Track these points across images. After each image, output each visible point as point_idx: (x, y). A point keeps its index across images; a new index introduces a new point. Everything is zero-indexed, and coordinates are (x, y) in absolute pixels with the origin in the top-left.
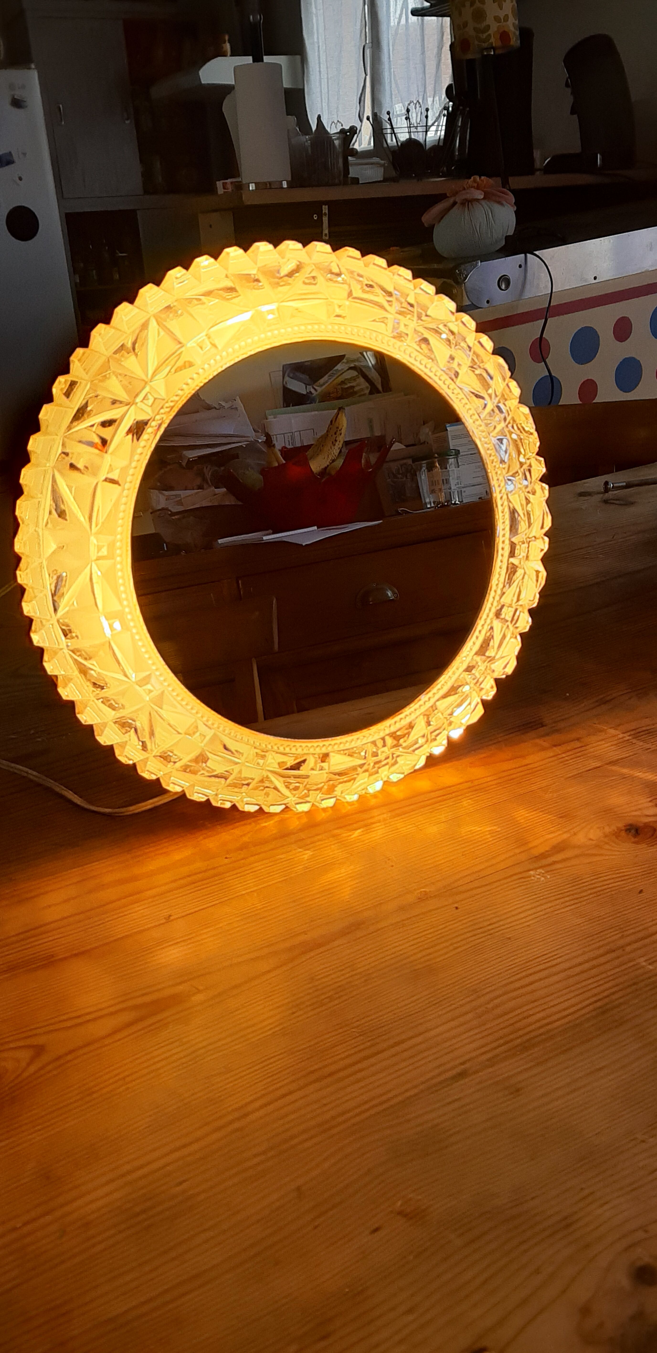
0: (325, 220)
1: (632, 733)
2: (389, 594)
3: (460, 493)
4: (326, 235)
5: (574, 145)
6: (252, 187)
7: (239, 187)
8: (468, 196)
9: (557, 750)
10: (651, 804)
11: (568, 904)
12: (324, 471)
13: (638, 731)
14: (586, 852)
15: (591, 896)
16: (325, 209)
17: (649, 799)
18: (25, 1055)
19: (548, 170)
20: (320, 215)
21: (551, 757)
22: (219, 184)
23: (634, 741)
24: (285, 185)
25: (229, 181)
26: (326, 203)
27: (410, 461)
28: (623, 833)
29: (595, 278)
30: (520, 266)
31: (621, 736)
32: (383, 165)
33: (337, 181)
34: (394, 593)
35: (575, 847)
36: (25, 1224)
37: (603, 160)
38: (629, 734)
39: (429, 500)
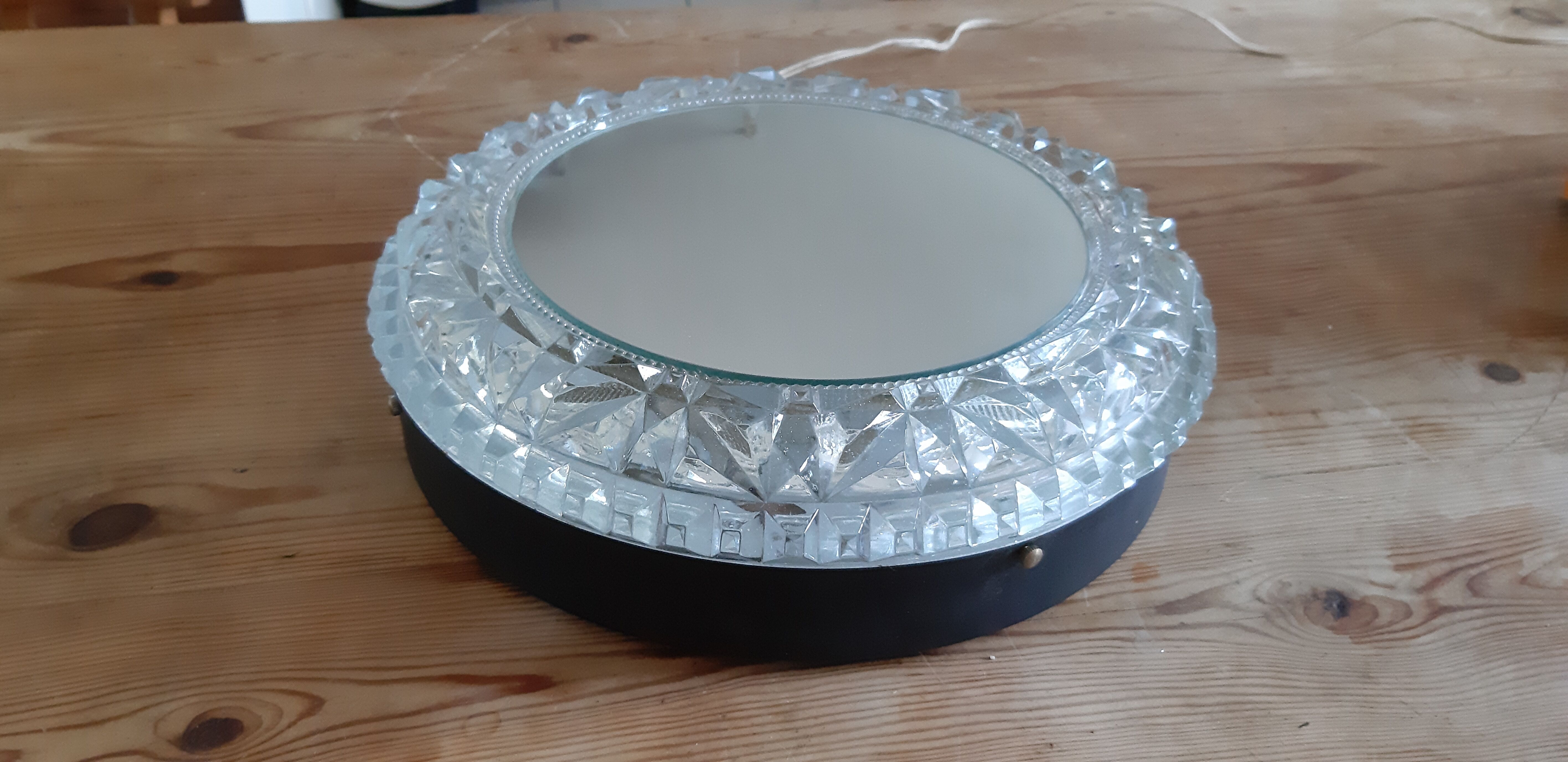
1: (1410, 423)
9: (1271, 422)
10: (1388, 562)
11: (1172, 711)
13: (1420, 421)
14: (1241, 622)
15: (1217, 708)
17: (1389, 553)
21: (1255, 432)
23: (1408, 439)
28: (1317, 606)
31: (1387, 424)
35: (1226, 605)
38: (1401, 423)
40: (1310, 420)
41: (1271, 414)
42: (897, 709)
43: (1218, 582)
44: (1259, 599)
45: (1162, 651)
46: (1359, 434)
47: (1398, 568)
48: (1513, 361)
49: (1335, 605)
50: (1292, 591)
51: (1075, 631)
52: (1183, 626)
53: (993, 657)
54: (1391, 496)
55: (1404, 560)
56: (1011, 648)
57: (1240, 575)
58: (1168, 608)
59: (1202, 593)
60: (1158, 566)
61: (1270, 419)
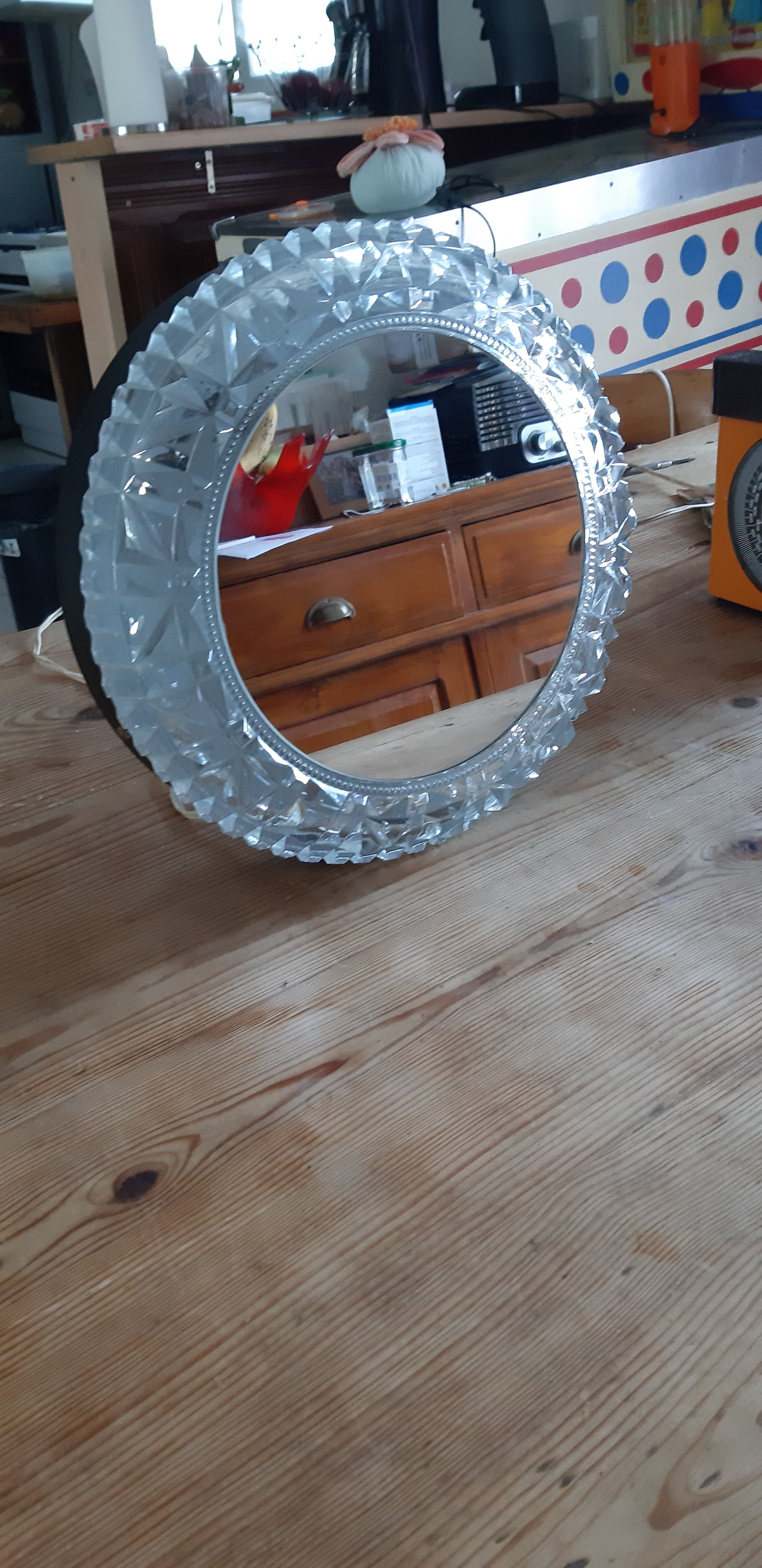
0: (210, 169)
1: (717, 744)
2: (344, 610)
3: (410, 489)
4: (212, 187)
5: (487, 77)
6: (122, 131)
7: (107, 132)
8: (391, 141)
9: (643, 770)
11: (707, 928)
12: (256, 471)
13: (721, 742)
14: (708, 873)
15: (729, 918)
16: (209, 156)
17: (754, 813)
18: (182, 1147)
19: (460, 106)
20: (204, 163)
21: (639, 778)
22: (78, 128)
23: (722, 753)
24: (162, 128)
25: (89, 123)
26: (209, 149)
27: (348, 455)
28: (739, 851)
29: (540, 235)
30: (457, 223)
31: (705, 749)
32: (269, 102)
33: (222, 123)
34: (349, 609)
35: (693, 869)
36: (254, 1317)
37: (523, 93)
38: (713, 746)
39: (375, 498)
40: (662, 762)
41: (639, 766)
42: (562, 987)
43: (680, 859)
44: (706, 860)
45: (678, 903)
46: (695, 759)
48: (746, 694)
49: (748, 847)
50: (721, 849)
51: (624, 912)
52: (678, 887)
53: (592, 942)
54: (736, 784)
57: (689, 851)
58: (664, 881)
59: (677, 867)
60: (642, 864)
61: (640, 768)
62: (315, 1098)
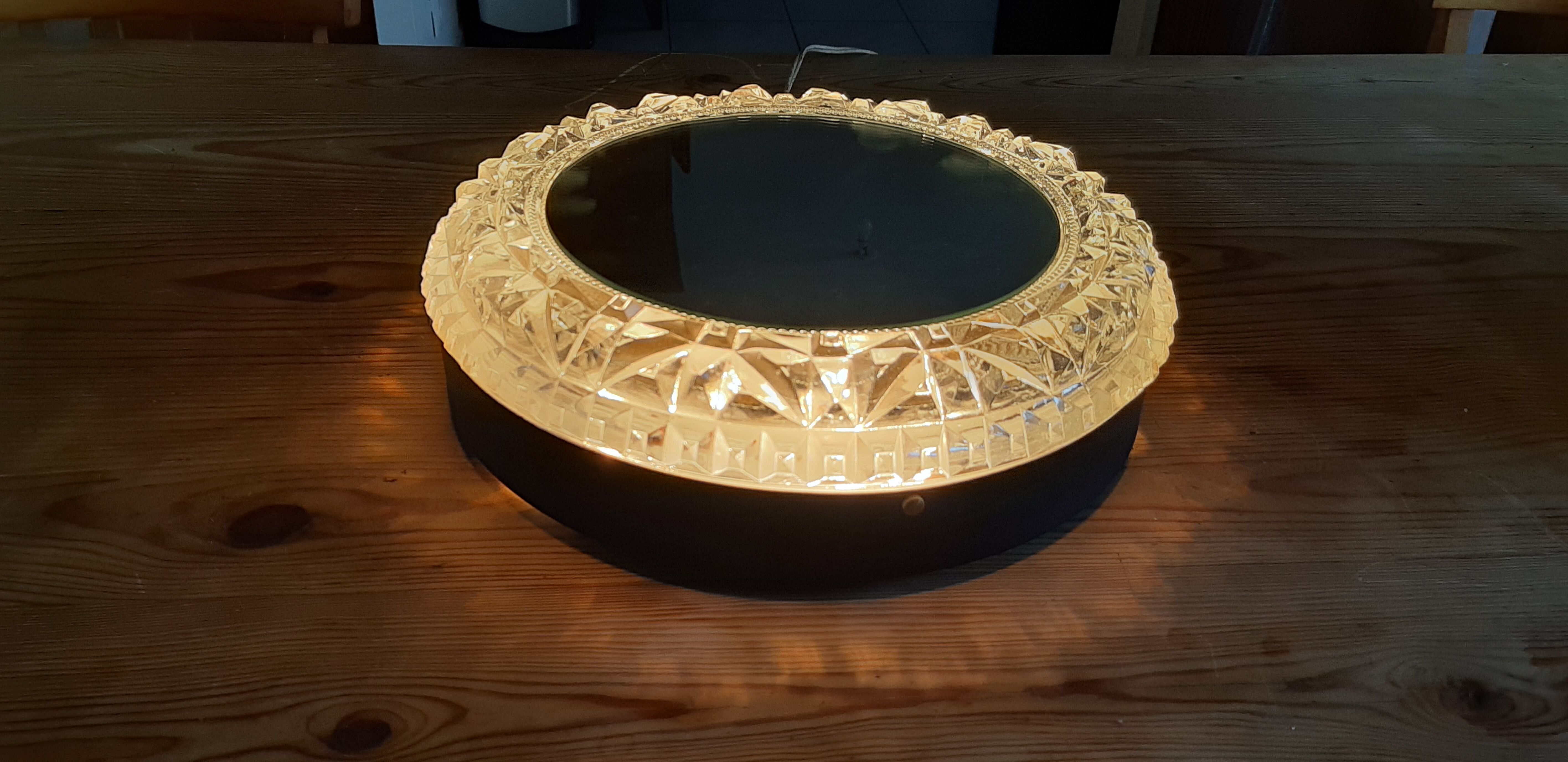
1: (1549, 513)
9: (1406, 504)
10: (1525, 655)
13: (1559, 513)
14: (1374, 705)
17: (1526, 645)
21: (1389, 512)
23: (1546, 530)
28: (1453, 695)
31: (1526, 513)
35: (1360, 687)
38: (1540, 513)
41: (1405, 495)
43: (1353, 662)
44: (1393, 683)
45: (1293, 728)
47: (1535, 661)
49: (1470, 695)
50: (1428, 678)
51: (1204, 701)
52: (1315, 704)
53: (1121, 721)
54: (1528, 587)
55: (1542, 654)
56: (1138, 714)
57: (1374, 657)
58: (1301, 685)
59: (1337, 672)
60: (1289, 642)
61: (1405, 500)
62: (615, 741)
